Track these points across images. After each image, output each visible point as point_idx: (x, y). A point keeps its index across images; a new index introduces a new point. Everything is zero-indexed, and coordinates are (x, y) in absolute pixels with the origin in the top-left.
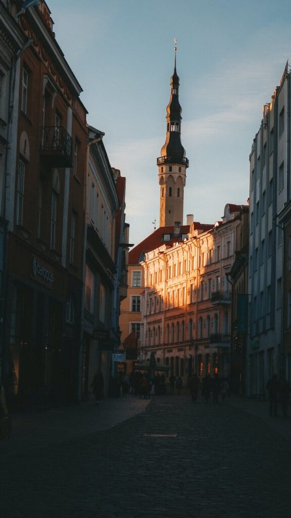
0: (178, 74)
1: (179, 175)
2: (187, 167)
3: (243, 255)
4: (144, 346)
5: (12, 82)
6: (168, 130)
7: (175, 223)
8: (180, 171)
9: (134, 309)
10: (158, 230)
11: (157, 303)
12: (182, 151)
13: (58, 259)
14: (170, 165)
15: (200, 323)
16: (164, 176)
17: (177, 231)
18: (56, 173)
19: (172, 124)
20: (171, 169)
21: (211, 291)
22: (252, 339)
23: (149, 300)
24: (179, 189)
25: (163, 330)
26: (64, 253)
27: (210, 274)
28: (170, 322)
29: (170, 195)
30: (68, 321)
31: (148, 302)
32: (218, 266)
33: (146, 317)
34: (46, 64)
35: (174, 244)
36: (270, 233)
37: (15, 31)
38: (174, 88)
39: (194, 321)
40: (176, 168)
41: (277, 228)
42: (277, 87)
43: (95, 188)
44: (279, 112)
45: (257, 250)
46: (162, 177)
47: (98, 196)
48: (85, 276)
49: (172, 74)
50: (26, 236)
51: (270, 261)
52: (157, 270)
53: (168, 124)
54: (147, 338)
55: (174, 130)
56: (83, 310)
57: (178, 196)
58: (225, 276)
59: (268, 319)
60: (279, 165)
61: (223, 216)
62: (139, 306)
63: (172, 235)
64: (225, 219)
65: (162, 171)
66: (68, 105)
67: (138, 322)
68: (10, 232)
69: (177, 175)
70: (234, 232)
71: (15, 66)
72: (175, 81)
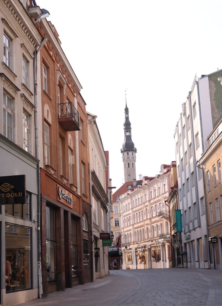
0: (128, 107)
1: (132, 157)
2: (136, 152)
3: (175, 189)
4: (123, 243)
5: (35, 68)
6: (125, 135)
7: (133, 179)
8: (133, 155)
9: (116, 225)
10: (125, 184)
11: (128, 221)
12: (133, 145)
13: (75, 189)
14: (128, 152)
15: (152, 229)
16: (125, 158)
17: (135, 184)
18: (69, 136)
19: (127, 132)
20: (128, 154)
21: (157, 212)
22: (185, 234)
23: (124, 219)
24: (133, 163)
25: (132, 235)
26: (79, 187)
27: (156, 202)
28: (136, 230)
29: (129, 167)
30: (84, 229)
31: (123, 220)
32: (160, 198)
33: (123, 228)
34: (58, 65)
35: (135, 189)
36: (192, 173)
37: (34, 30)
38: (126, 114)
39: (149, 228)
40: (130, 153)
41: (197, 168)
42: (190, 91)
43: (94, 151)
44: (192, 105)
45: (184, 185)
46: (124, 158)
47: (95, 156)
48: (92, 202)
49: (125, 107)
50: (53, 172)
51: (194, 189)
52: (127, 204)
53: (125, 132)
54: (124, 240)
55: (128, 135)
56: (92, 223)
57: (133, 167)
58: (164, 203)
59: (196, 222)
60: (195, 134)
61: (160, 171)
62: (118, 223)
63: (132, 185)
64: (162, 172)
65: (124, 156)
66: (74, 96)
67: (119, 232)
68: (41, 168)
69: (131, 157)
70: (167, 178)
71: (36, 57)
72: (127, 110)
